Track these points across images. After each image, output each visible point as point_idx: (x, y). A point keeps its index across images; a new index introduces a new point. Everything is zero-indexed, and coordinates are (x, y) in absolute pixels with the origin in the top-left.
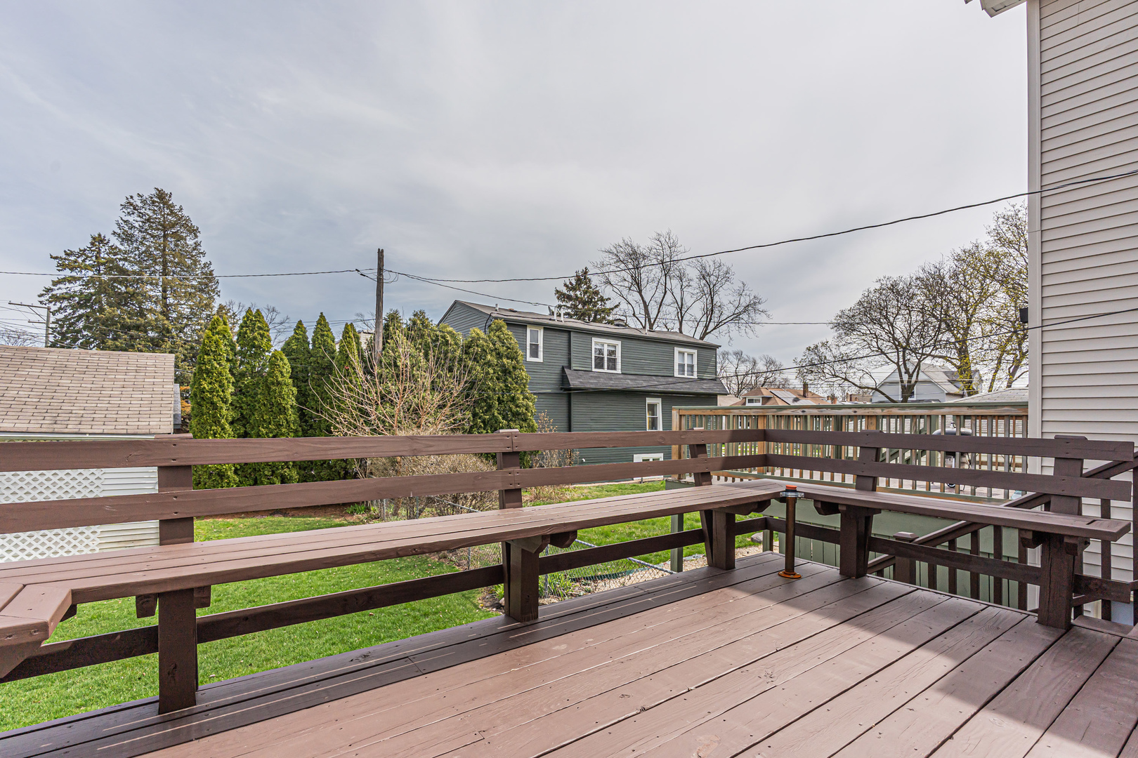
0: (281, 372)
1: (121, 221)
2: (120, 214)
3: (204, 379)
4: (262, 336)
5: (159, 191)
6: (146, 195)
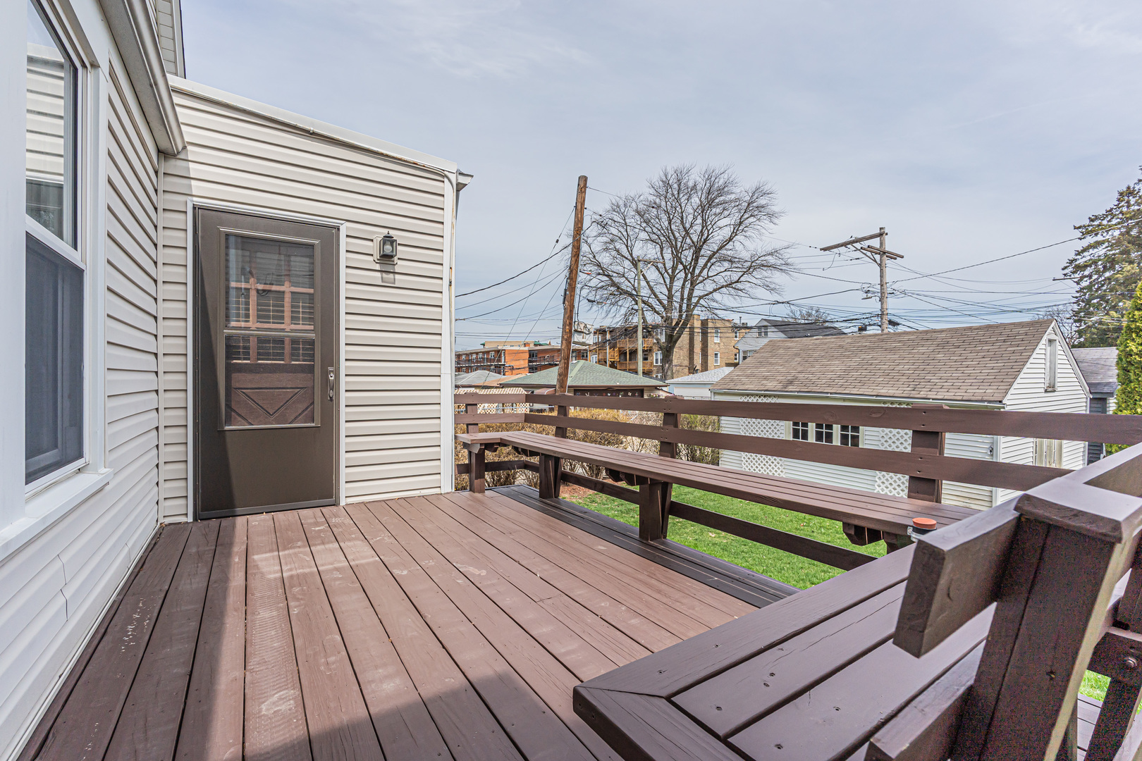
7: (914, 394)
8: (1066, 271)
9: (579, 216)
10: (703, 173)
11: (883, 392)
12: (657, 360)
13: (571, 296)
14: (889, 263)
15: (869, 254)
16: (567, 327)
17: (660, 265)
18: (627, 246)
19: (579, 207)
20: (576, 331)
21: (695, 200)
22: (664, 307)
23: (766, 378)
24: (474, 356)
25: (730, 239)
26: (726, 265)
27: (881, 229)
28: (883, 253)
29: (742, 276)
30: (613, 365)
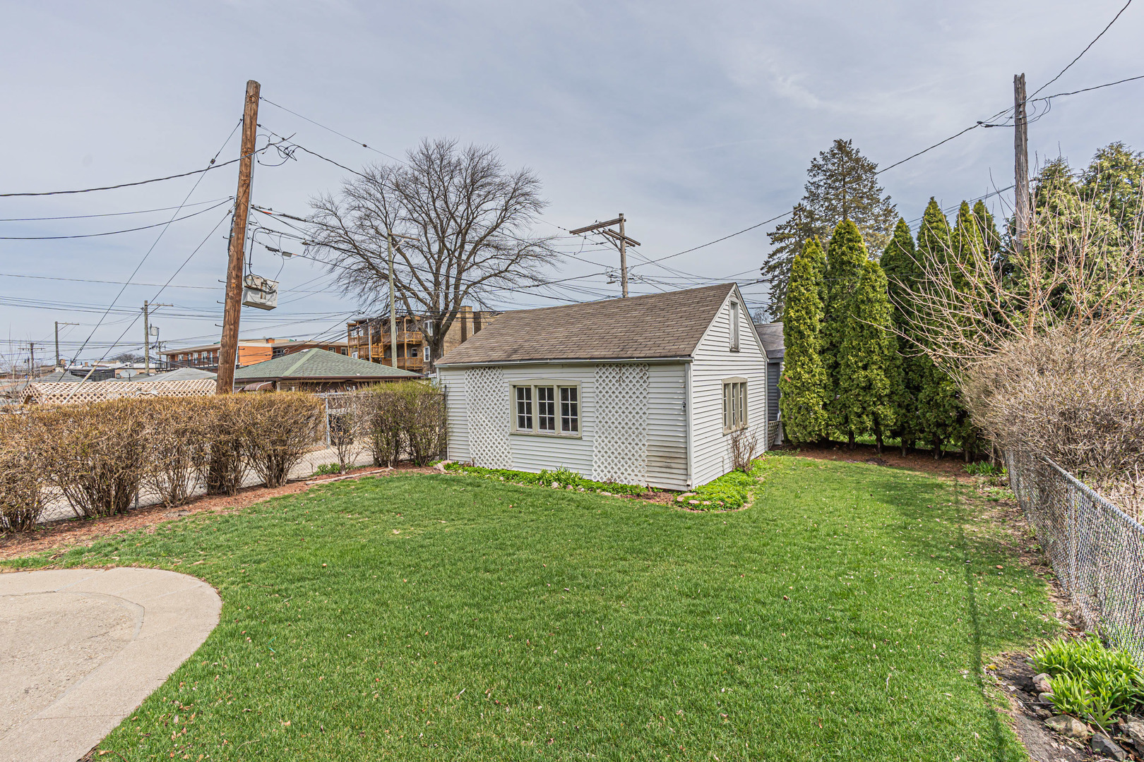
0: (873, 287)
1: (809, 185)
2: (807, 178)
3: (792, 308)
4: (851, 249)
5: (838, 142)
6: (826, 150)
7: (622, 354)
8: (763, 271)
9: (249, 133)
10: (467, 151)
11: (596, 354)
12: (427, 355)
13: (238, 239)
14: (629, 250)
15: (611, 239)
16: (233, 281)
17: (425, 249)
18: (386, 224)
19: (248, 121)
20: (249, 288)
21: (458, 180)
22: (429, 294)
23: (493, 349)
24: (196, 356)
25: (497, 226)
26: (493, 251)
27: (620, 215)
28: (623, 238)
29: (510, 265)
30: (376, 360)
